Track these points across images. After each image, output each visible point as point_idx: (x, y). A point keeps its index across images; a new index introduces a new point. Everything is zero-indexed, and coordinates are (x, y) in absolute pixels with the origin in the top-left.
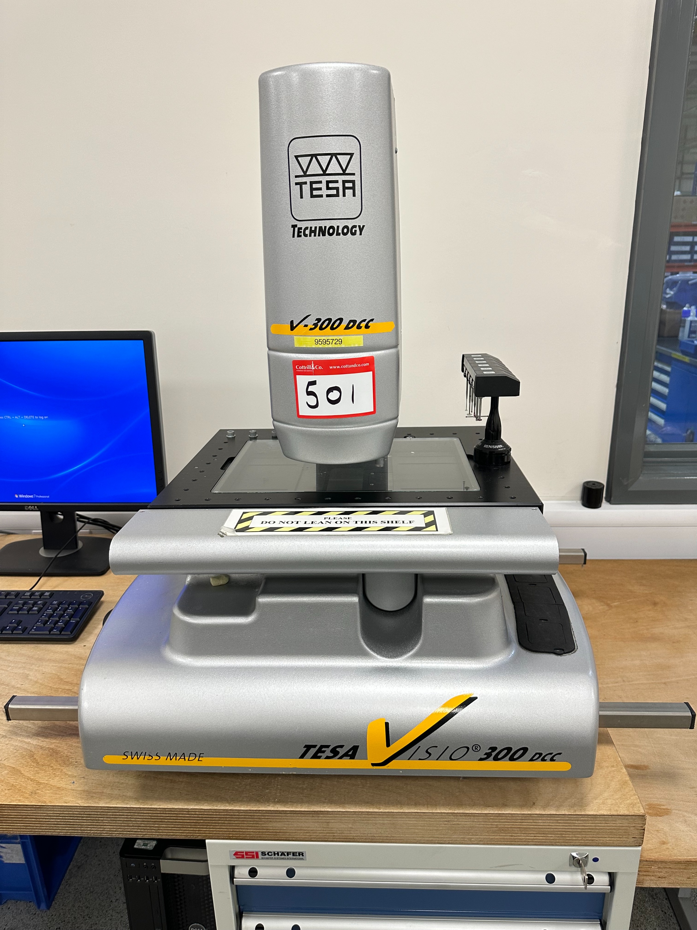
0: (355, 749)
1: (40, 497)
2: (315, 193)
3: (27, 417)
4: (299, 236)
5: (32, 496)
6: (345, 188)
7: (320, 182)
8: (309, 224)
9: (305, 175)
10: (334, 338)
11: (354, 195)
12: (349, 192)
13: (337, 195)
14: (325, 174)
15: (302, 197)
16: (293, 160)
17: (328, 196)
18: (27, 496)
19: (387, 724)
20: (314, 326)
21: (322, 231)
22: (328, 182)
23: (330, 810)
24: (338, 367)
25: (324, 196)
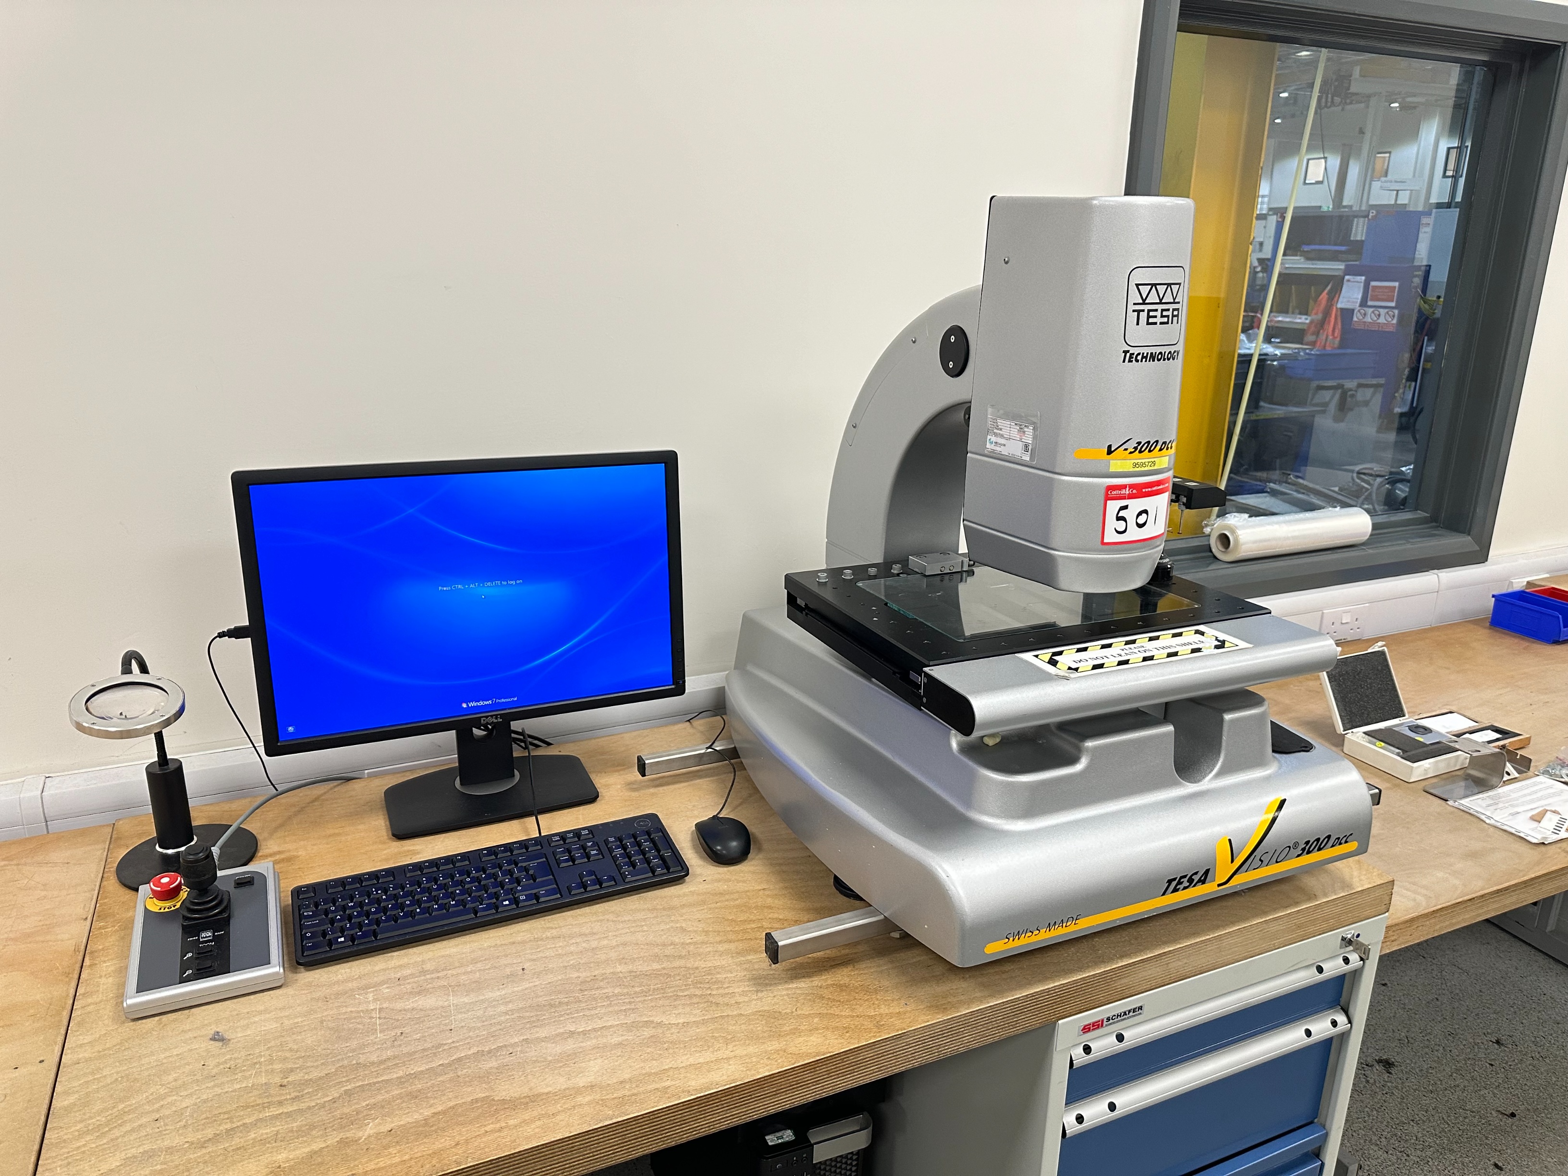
0: (1207, 872)
1: (503, 700)
2: (1151, 320)
3: (489, 584)
5: (489, 702)
6: (1172, 316)
8: (1141, 350)
9: (1144, 303)
10: (1150, 460)
12: (1175, 320)
13: (1167, 323)
14: (1161, 303)
15: (1138, 324)
16: (1133, 288)
17: (1161, 323)
18: (481, 703)
19: (1230, 840)
20: (1133, 450)
21: (1153, 357)
22: (1161, 310)
24: (1150, 489)
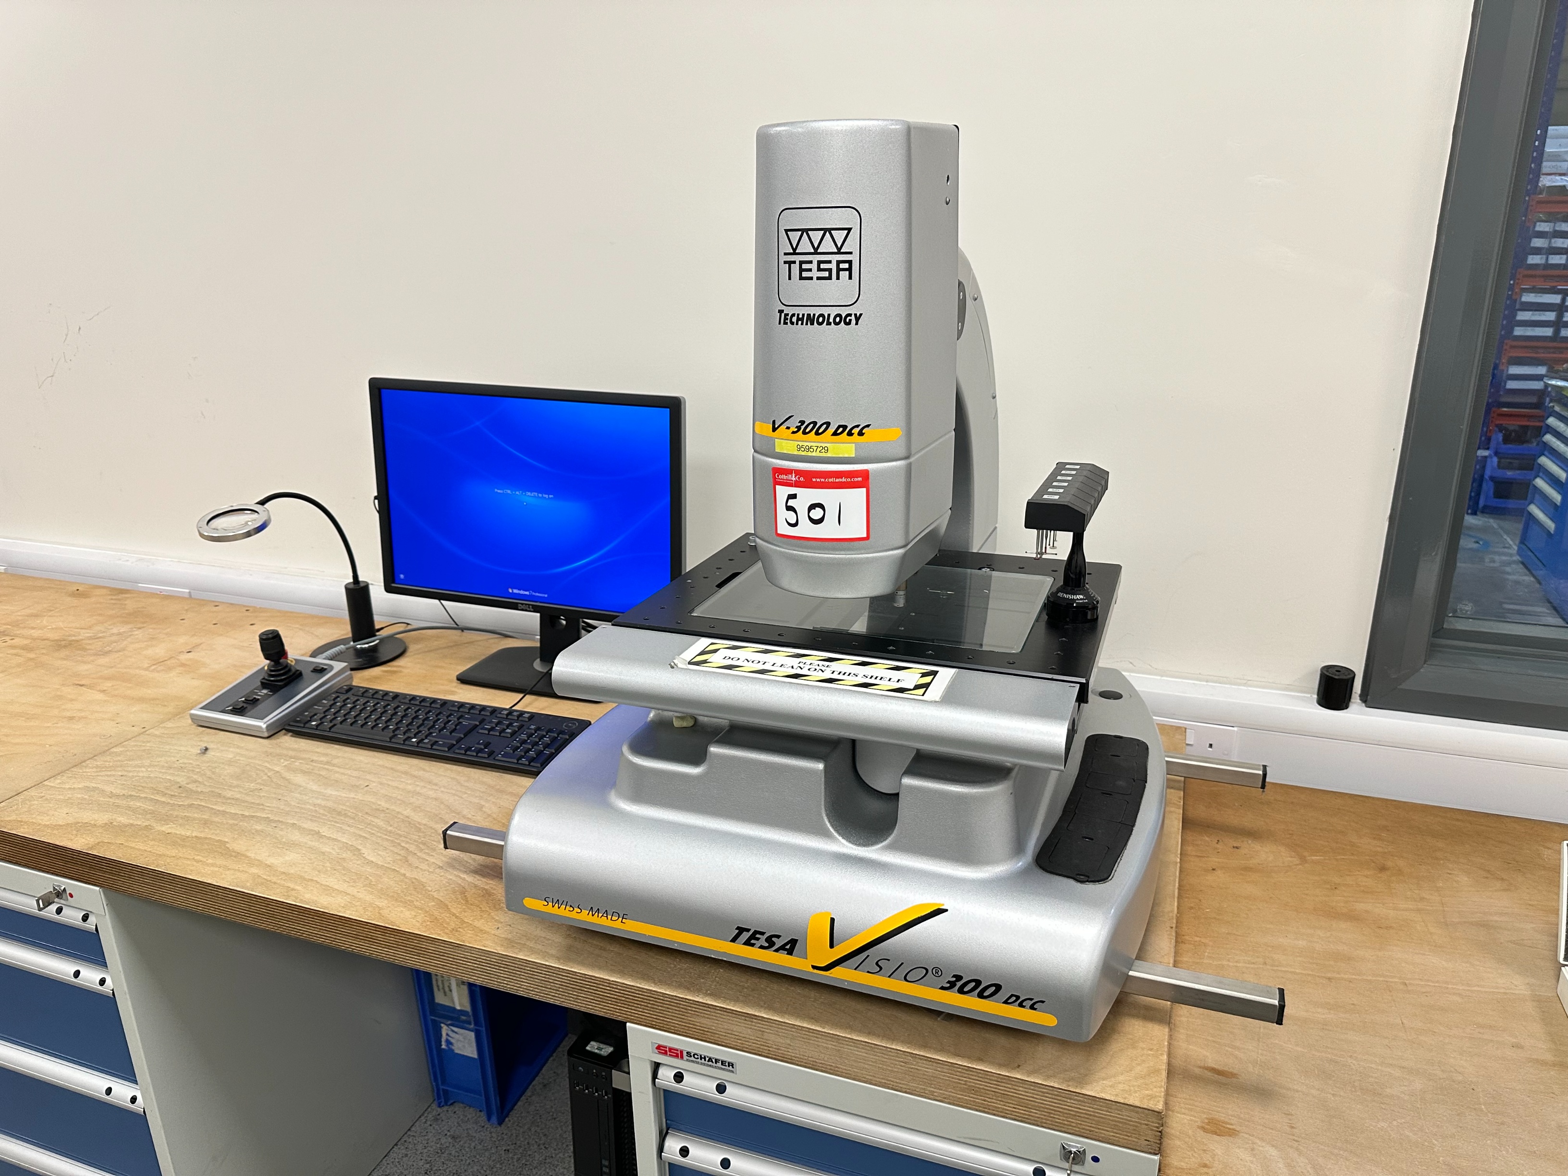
0: (794, 942)
1: (537, 594)
2: (804, 274)
3: (529, 494)
4: (785, 323)
5: (527, 593)
6: (839, 270)
7: (811, 262)
8: (796, 310)
9: (795, 253)
10: (819, 445)
11: (850, 278)
12: (844, 275)
13: (830, 278)
14: (816, 253)
15: (790, 279)
16: (783, 235)
17: (819, 278)
18: (522, 592)
19: (832, 920)
20: (796, 429)
21: (811, 320)
22: (819, 262)
23: (765, 1016)
24: (823, 480)
25: (815, 278)
